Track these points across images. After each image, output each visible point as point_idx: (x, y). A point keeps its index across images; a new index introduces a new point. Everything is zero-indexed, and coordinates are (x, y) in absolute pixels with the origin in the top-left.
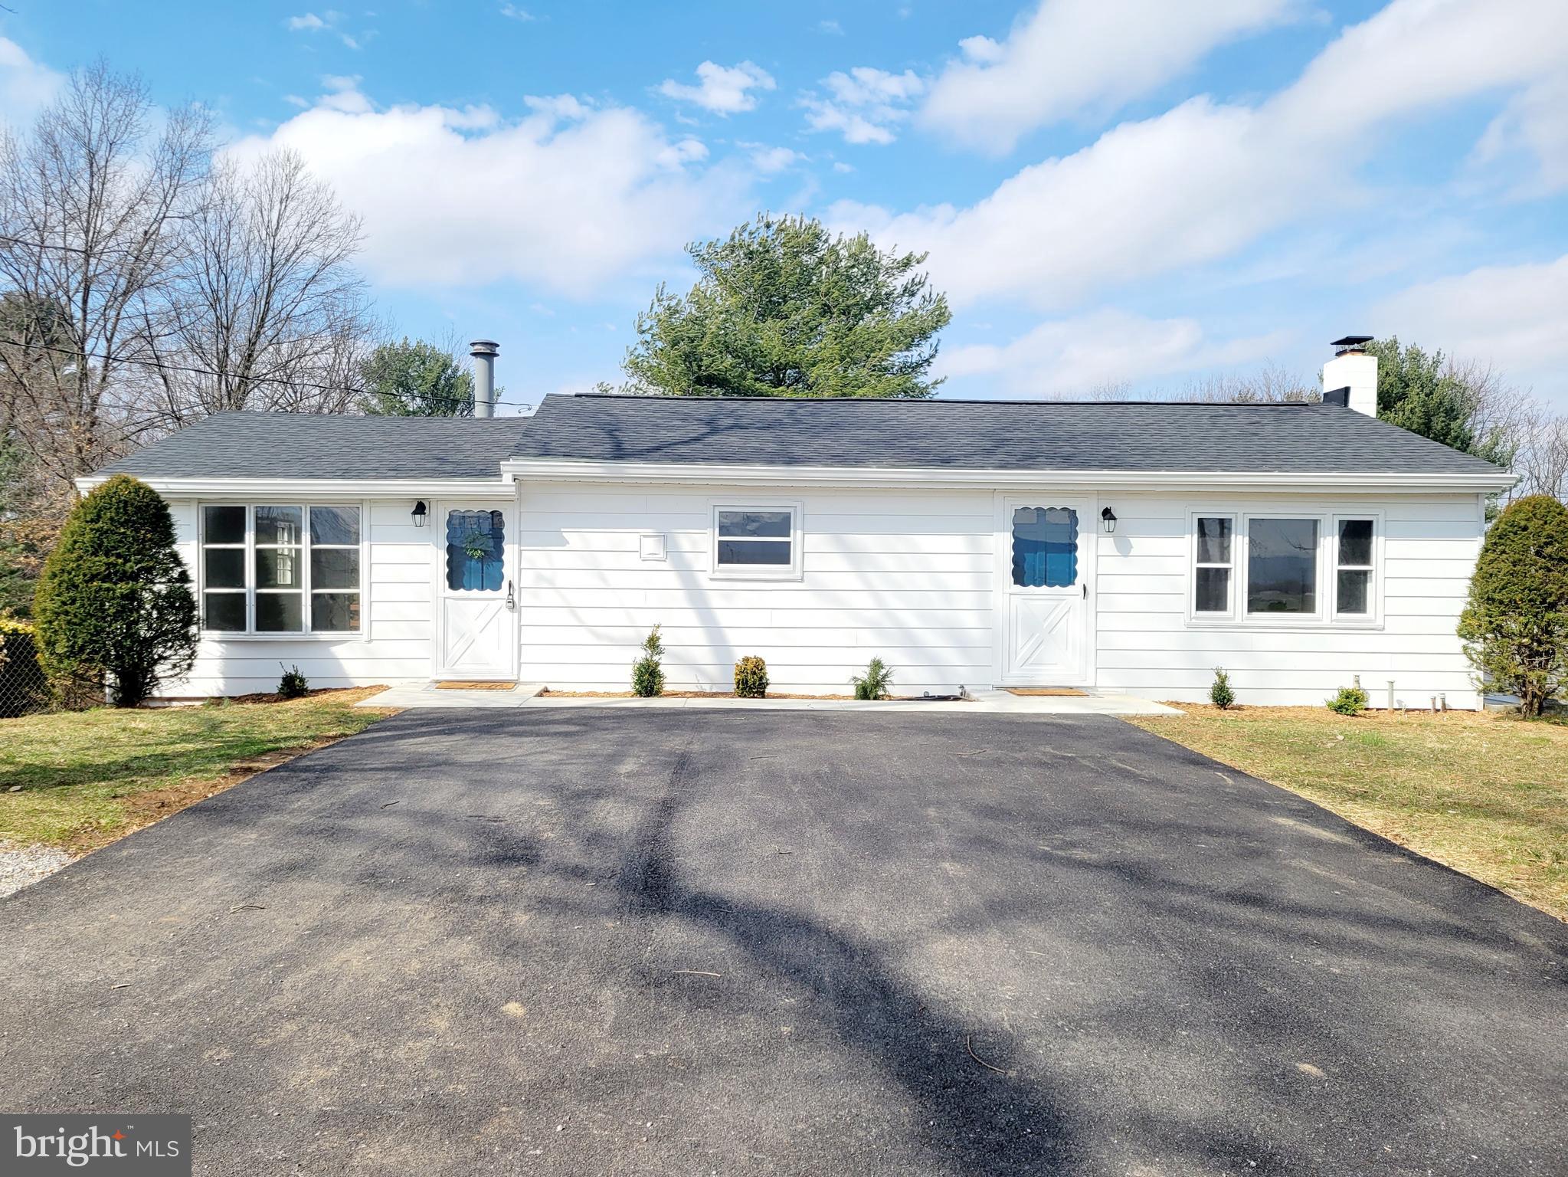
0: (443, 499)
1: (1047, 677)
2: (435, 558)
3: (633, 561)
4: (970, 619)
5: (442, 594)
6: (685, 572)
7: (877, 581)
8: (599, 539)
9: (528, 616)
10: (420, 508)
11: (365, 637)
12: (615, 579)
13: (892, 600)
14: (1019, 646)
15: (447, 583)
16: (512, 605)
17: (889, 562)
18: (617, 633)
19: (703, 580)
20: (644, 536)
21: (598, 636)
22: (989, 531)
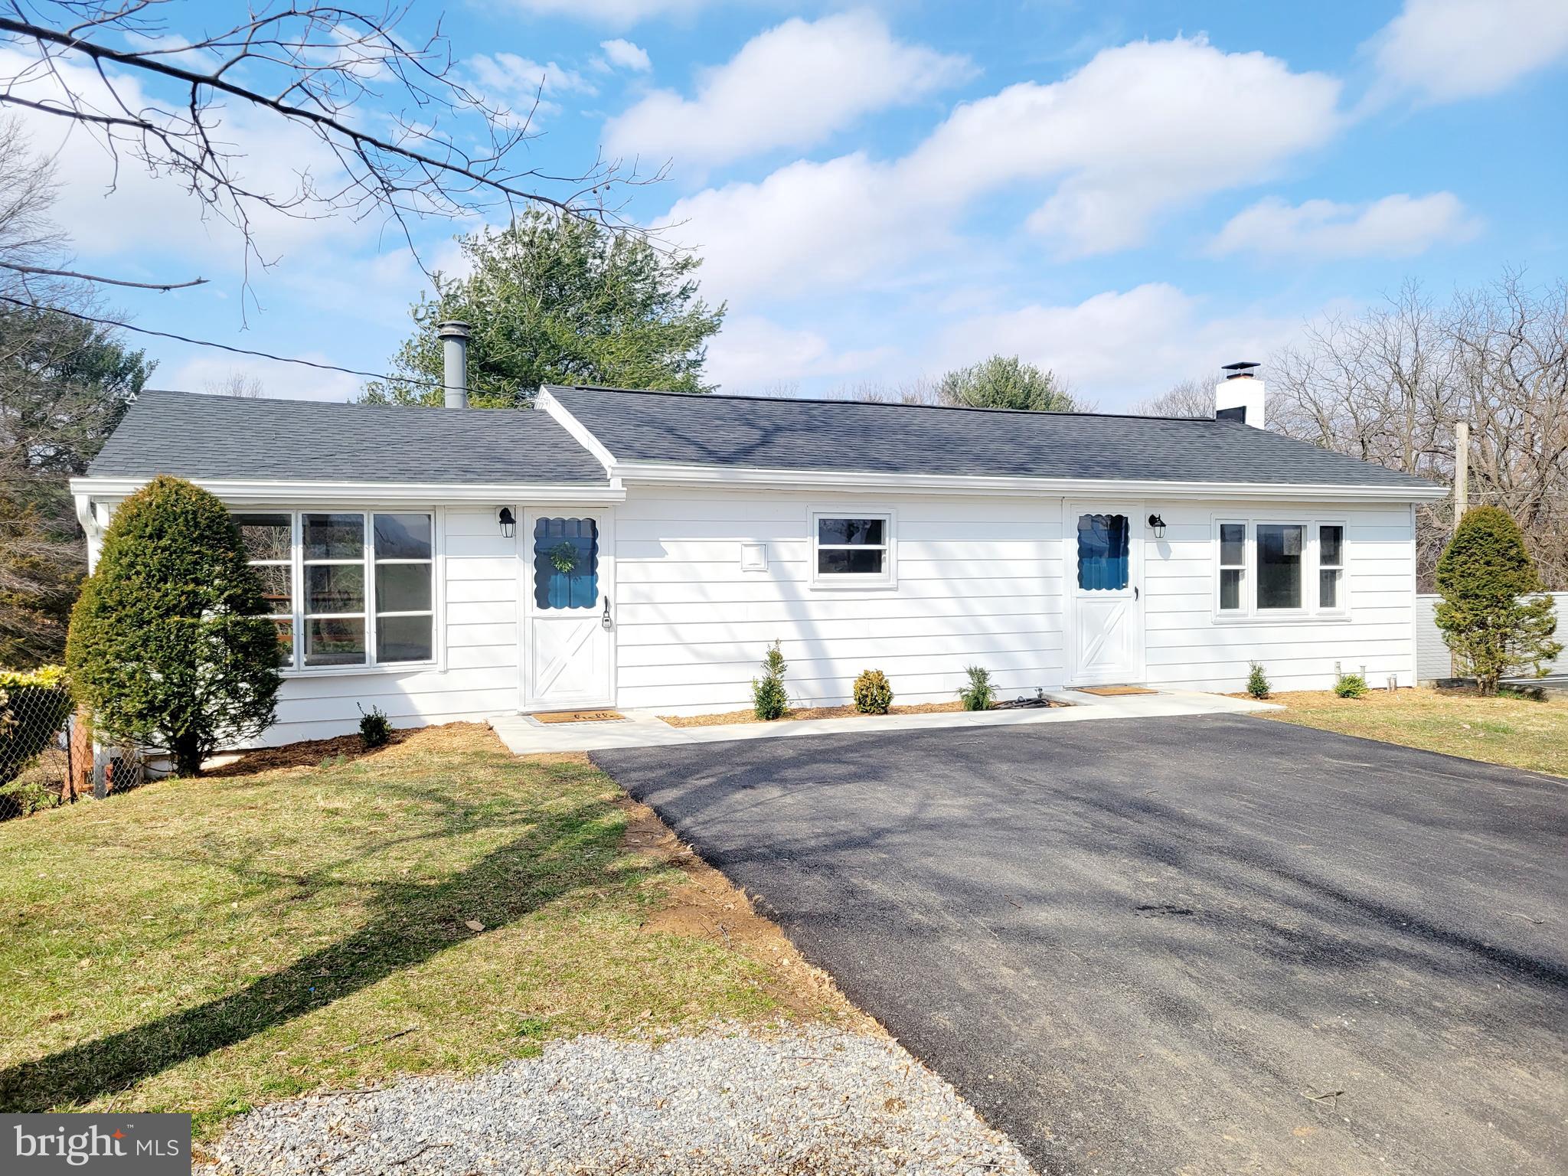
0: (528, 506)
1: (1108, 676)
2: (521, 573)
3: (733, 572)
4: (1041, 623)
5: (529, 614)
6: (785, 582)
7: (963, 588)
8: (695, 549)
9: (624, 635)
10: (506, 516)
11: (441, 667)
12: (715, 592)
13: (978, 607)
14: (1084, 648)
15: (535, 601)
16: (608, 623)
17: (973, 569)
18: (717, 650)
19: (804, 591)
20: (746, 545)
21: (698, 654)
22: (1060, 537)
